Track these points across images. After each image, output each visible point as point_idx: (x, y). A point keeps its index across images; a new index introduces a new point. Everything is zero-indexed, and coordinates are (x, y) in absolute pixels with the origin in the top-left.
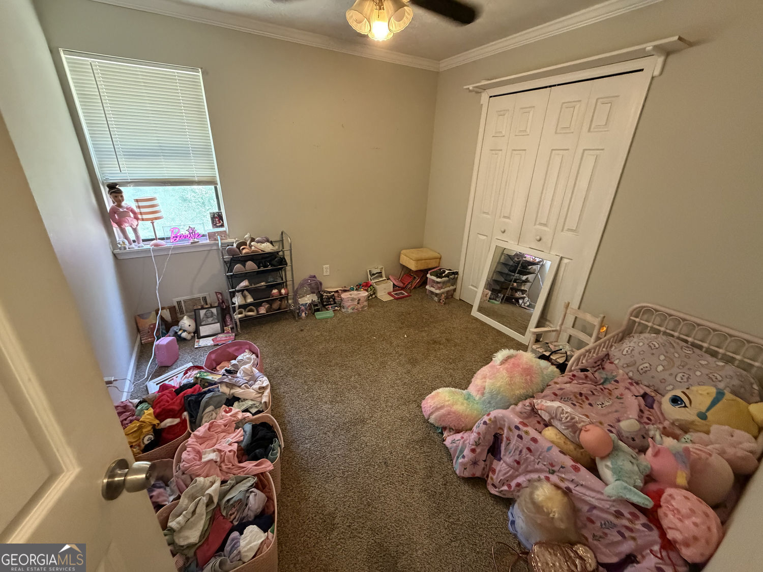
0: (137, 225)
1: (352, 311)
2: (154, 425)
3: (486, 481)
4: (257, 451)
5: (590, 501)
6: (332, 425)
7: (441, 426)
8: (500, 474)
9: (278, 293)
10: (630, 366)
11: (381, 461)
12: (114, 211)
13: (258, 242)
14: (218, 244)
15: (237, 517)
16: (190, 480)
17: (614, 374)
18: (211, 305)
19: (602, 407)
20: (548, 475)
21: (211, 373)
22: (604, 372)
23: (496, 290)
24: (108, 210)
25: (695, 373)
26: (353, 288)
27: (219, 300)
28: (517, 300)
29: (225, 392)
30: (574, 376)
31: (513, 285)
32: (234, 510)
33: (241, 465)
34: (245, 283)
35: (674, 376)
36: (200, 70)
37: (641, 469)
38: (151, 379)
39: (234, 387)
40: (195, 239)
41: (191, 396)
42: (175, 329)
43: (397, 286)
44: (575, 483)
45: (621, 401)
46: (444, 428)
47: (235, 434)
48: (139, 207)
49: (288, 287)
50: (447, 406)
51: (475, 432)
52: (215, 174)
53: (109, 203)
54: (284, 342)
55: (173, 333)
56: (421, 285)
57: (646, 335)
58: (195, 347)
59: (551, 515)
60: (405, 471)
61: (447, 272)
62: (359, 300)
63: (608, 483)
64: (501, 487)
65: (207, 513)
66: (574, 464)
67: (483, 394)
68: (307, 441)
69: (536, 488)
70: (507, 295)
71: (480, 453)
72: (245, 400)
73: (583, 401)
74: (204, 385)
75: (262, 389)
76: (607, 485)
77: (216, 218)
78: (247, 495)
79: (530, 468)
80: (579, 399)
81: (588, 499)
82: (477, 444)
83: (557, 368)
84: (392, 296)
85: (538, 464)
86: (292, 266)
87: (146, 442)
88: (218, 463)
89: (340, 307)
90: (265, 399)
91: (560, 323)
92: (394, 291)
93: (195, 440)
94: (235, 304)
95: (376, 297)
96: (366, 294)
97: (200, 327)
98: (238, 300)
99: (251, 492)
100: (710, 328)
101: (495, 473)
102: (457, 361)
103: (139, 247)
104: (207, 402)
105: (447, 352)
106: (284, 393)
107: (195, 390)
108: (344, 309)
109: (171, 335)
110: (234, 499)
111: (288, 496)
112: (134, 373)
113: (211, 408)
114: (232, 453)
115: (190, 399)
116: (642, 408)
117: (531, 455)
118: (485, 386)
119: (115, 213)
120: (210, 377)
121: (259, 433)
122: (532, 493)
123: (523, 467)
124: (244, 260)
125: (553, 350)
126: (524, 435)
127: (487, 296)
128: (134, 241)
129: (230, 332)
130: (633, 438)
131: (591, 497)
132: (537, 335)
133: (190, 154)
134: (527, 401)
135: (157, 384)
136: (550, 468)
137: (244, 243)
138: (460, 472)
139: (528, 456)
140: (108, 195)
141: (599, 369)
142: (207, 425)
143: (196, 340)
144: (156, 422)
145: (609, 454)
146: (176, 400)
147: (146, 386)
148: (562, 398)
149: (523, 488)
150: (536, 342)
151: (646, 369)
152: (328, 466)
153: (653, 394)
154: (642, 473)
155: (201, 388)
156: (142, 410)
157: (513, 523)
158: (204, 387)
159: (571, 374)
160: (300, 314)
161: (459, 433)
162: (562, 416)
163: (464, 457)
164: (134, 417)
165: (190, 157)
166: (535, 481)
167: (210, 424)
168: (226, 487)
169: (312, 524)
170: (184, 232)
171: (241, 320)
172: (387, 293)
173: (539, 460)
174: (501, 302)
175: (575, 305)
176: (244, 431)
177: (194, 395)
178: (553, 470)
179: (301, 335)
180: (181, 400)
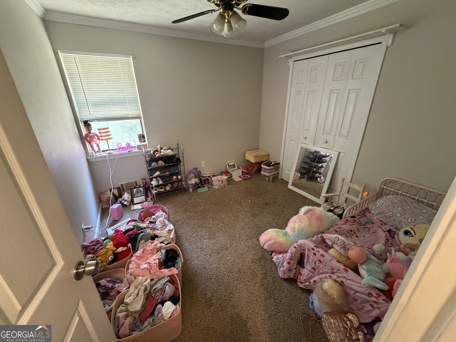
0: (99, 143)
1: (219, 187)
2: (114, 251)
3: (296, 281)
4: (169, 263)
5: (354, 288)
6: (209, 251)
7: (271, 250)
8: (304, 276)
9: (176, 178)
10: (381, 214)
11: (237, 270)
12: (87, 135)
13: (164, 150)
14: (143, 151)
15: (160, 298)
16: (134, 278)
17: (372, 219)
18: (139, 186)
19: (364, 238)
20: (331, 275)
21: (142, 223)
22: (365, 218)
23: (304, 173)
24: (84, 136)
25: (419, 218)
26: (219, 174)
27: (143, 183)
28: (316, 178)
29: (150, 232)
30: (347, 220)
31: (313, 169)
32: (158, 294)
33: (161, 270)
34: (157, 173)
35: (407, 219)
36: (131, 56)
37: (383, 269)
38: (109, 227)
39: (155, 230)
40: (130, 149)
41: (132, 235)
42: (120, 200)
43: (244, 172)
44: (346, 278)
45: (375, 234)
46: (272, 252)
47: (156, 255)
48: (100, 133)
49: (182, 175)
50: (274, 239)
51: (290, 253)
52: (140, 113)
53: (84, 132)
54: (181, 206)
55: (119, 202)
56: (258, 172)
57: (391, 196)
58: (132, 209)
59: (332, 297)
60: (251, 275)
61: (273, 163)
62: (222, 181)
63: (364, 277)
64: (305, 283)
65: (144, 295)
66: (345, 268)
67: (294, 231)
68: (195, 260)
69: (324, 282)
70: (310, 176)
71: (293, 264)
72: (161, 237)
73: (353, 235)
74: (138, 229)
75: (170, 231)
76: (363, 278)
77: (141, 137)
78: (165, 286)
79: (321, 271)
80: (350, 234)
81: (353, 287)
82: (291, 259)
83: (338, 216)
84: (242, 178)
85: (325, 269)
86: (184, 163)
87: (110, 259)
88: (149, 270)
89: (212, 185)
90: (171, 236)
91: (339, 190)
92: (242, 175)
93: (135, 258)
94: (153, 185)
95: (232, 179)
96: (226, 177)
97: (134, 199)
98: (154, 183)
99: (167, 285)
100: (419, 188)
101: (302, 275)
102: (280, 214)
103: (100, 155)
104: (141, 238)
105: (274, 209)
106: (181, 233)
107: (134, 232)
108: (214, 186)
109: (119, 203)
110: (158, 288)
111: (186, 289)
112: (100, 224)
113: (143, 241)
114: (156, 264)
115: (131, 236)
116: (388, 238)
117: (321, 264)
118: (295, 227)
119: (87, 137)
120: (141, 225)
121: (170, 254)
122: (321, 285)
123: (316, 272)
124: (157, 160)
125: (336, 206)
126: (317, 253)
127: (298, 176)
128: (98, 152)
129: (150, 201)
130: (381, 254)
131: (354, 286)
132: (326, 198)
133: (126, 102)
134: (319, 235)
135: (112, 230)
136: (332, 271)
137: (157, 151)
138: (282, 276)
139: (319, 265)
140: (84, 127)
141: (363, 216)
142: (142, 250)
143: (132, 206)
144: (115, 249)
145: (365, 262)
146: (125, 237)
147: (107, 231)
148: (340, 233)
149: (317, 283)
150: (325, 202)
151: (390, 216)
152: (208, 273)
153: (395, 230)
154: (383, 272)
155: (137, 231)
156: (106, 243)
157: (312, 303)
158: (139, 230)
159: (345, 219)
160: (189, 190)
161: (281, 254)
162: (338, 242)
163: (284, 267)
164: (103, 246)
165: (127, 104)
166: (324, 278)
167: (143, 249)
168: (153, 282)
169: (200, 303)
170: (124, 145)
171: (156, 194)
172: (238, 176)
173: (326, 267)
174: (307, 180)
175: (348, 179)
176: (161, 253)
177: (134, 235)
178: (333, 272)
179: (190, 202)
180: (127, 237)
